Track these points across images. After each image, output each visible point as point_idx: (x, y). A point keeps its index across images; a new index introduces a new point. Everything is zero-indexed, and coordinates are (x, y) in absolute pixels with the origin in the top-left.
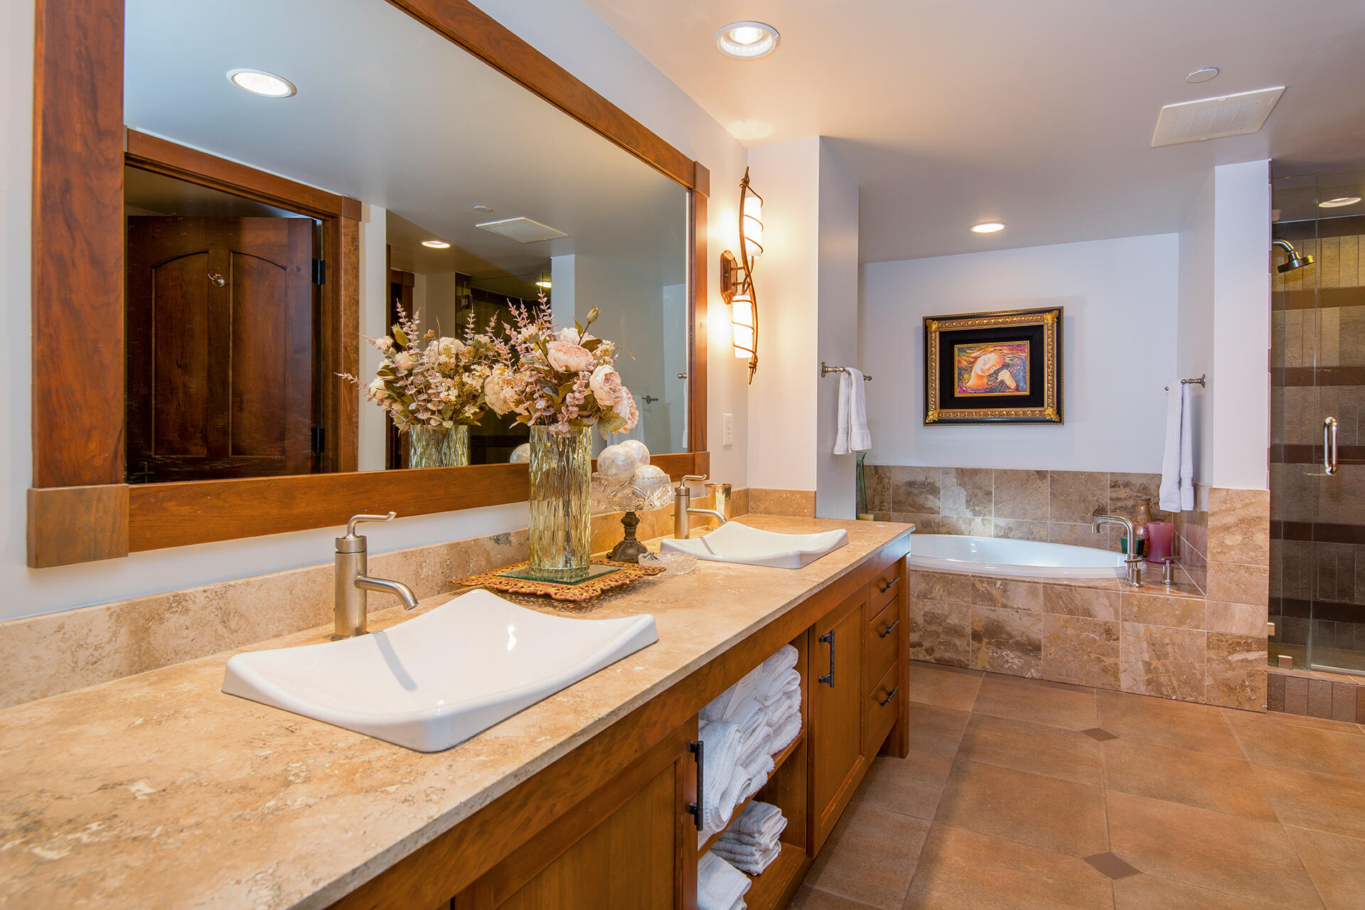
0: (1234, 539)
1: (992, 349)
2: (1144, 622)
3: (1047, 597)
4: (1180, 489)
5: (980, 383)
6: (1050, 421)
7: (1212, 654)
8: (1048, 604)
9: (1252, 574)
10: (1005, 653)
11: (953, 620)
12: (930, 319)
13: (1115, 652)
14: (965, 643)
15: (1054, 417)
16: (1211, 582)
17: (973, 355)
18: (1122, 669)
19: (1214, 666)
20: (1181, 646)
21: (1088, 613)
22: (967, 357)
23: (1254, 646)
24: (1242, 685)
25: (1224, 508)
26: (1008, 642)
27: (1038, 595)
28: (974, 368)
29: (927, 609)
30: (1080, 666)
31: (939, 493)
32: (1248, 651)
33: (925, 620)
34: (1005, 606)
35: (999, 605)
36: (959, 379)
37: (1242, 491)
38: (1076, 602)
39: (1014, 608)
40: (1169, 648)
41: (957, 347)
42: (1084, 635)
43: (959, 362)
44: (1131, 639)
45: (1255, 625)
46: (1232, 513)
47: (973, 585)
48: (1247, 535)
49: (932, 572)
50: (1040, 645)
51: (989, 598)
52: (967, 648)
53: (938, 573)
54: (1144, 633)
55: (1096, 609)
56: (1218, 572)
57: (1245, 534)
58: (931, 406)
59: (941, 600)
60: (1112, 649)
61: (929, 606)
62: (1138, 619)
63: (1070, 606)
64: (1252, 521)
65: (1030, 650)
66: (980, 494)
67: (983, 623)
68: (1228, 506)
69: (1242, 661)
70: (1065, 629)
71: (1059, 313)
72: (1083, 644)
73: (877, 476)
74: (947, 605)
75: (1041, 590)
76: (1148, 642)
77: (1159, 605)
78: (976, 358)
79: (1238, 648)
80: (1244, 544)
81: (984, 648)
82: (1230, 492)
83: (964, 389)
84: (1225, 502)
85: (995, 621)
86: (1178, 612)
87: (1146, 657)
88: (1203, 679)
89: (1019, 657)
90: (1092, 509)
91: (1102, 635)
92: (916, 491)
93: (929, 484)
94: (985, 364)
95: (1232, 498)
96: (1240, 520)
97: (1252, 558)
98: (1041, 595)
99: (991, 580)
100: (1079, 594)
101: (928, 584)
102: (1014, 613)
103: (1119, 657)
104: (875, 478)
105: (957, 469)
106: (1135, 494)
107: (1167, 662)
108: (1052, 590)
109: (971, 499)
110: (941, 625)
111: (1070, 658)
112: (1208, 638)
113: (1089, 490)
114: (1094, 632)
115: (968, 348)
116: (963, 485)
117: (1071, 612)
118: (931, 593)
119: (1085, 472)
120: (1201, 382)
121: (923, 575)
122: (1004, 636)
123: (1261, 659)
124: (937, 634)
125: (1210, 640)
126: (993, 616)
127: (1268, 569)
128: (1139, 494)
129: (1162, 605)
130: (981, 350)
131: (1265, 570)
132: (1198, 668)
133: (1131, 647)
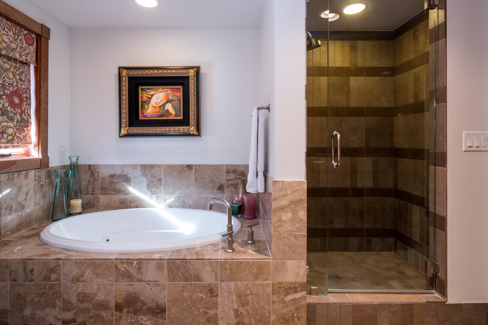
0: (287, 216)
1: (162, 90)
2: (234, 280)
3: (170, 270)
4: (257, 178)
5: (155, 111)
6: (193, 135)
7: (275, 298)
8: (170, 275)
9: (297, 239)
10: (140, 317)
11: (101, 297)
12: (122, 68)
13: (216, 305)
14: (110, 315)
15: (195, 133)
16: (274, 247)
17: (150, 93)
18: (220, 317)
19: (276, 306)
20: (257, 295)
21: (198, 278)
22: (147, 94)
23: (299, 289)
24: (293, 317)
25: (281, 194)
26: (142, 309)
27: (163, 269)
28: (151, 102)
29: (79, 290)
30: (193, 319)
31: (130, 181)
32: (296, 292)
33: (78, 300)
34: (140, 281)
35: (136, 280)
36: (142, 108)
37: (292, 182)
38: (190, 272)
39: (146, 281)
40: (250, 298)
41: (140, 88)
42: (195, 296)
43: (142, 97)
44: (226, 294)
45: (299, 274)
46: (286, 197)
47: (116, 267)
48: (295, 212)
49: (83, 259)
50: (165, 308)
51: (128, 276)
52: (111, 318)
53: (88, 260)
54: (234, 289)
55: (203, 275)
56: (278, 239)
57: (293, 212)
58: (123, 125)
59: (91, 281)
60: (214, 303)
61: (81, 287)
62: (230, 279)
63: (186, 275)
64: (297, 203)
65: (158, 313)
66: (155, 180)
67: (123, 297)
68: (284, 193)
69: (292, 300)
70: (182, 293)
71: (198, 70)
72: (194, 303)
73: (90, 172)
74: (95, 285)
75: (166, 265)
76: (237, 295)
77: (243, 267)
78: (152, 95)
79: (290, 292)
80: (293, 219)
81: (124, 317)
82: (284, 183)
83: (145, 115)
84: (281, 190)
85: (132, 293)
86: (254, 271)
87: (235, 306)
88: (270, 317)
89: (151, 320)
90: (217, 187)
91: (207, 294)
92: (115, 181)
93: (124, 175)
94: (157, 99)
95: (286, 188)
96: (290, 202)
97: (297, 228)
98: (166, 269)
99: (129, 262)
100: (192, 265)
101: (80, 269)
102: (147, 285)
103: (218, 308)
104: (89, 173)
105: (141, 165)
106: (238, 177)
107: (248, 308)
108: (173, 264)
109: (150, 184)
110: (91, 302)
111: (186, 314)
112: (273, 287)
113: (215, 175)
114: (202, 292)
115: (147, 89)
116: (144, 175)
117: (186, 279)
118: (83, 276)
119: (213, 165)
120: (268, 108)
121: (76, 263)
122: (139, 304)
123: (303, 297)
124: (88, 310)
125: (274, 288)
126: (131, 289)
127: (306, 235)
128: (240, 177)
129: (245, 267)
130: (155, 90)
131: (304, 236)
132: (267, 309)
133: (226, 300)
